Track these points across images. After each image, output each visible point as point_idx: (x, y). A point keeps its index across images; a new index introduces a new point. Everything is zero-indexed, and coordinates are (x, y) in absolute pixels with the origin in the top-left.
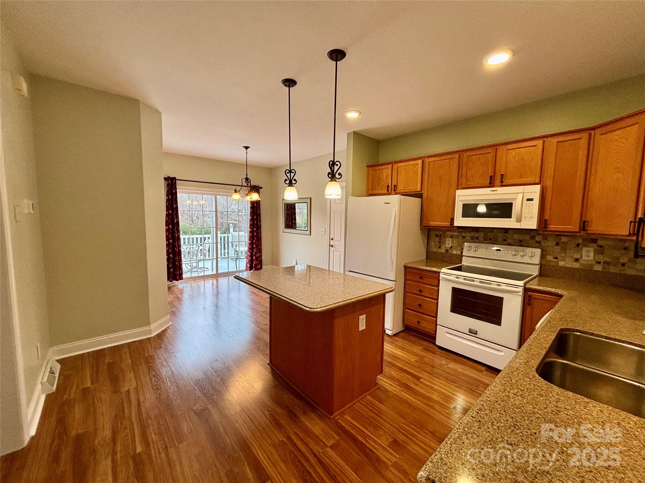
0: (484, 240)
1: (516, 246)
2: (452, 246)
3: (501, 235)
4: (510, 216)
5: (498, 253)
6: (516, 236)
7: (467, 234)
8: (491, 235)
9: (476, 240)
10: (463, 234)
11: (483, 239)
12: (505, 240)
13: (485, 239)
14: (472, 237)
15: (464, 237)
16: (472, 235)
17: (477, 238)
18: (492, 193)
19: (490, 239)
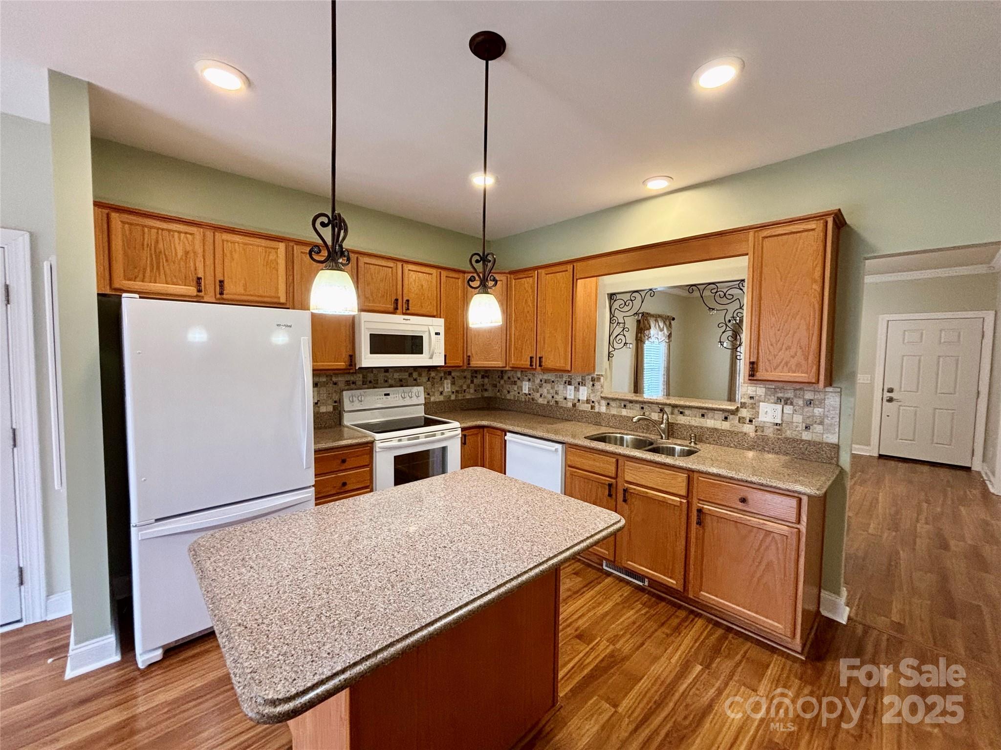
0: (363, 385)
1: (397, 387)
2: (318, 401)
3: (381, 376)
4: (420, 352)
5: (387, 398)
6: (396, 375)
7: (340, 379)
8: (370, 377)
9: (353, 386)
10: (334, 379)
11: (361, 383)
12: (386, 381)
13: (364, 383)
14: (347, 381)
15: (335, 384)
16: (347, 380)
17: (354, 383)
18: (405, 322)
19: (370, 382)
